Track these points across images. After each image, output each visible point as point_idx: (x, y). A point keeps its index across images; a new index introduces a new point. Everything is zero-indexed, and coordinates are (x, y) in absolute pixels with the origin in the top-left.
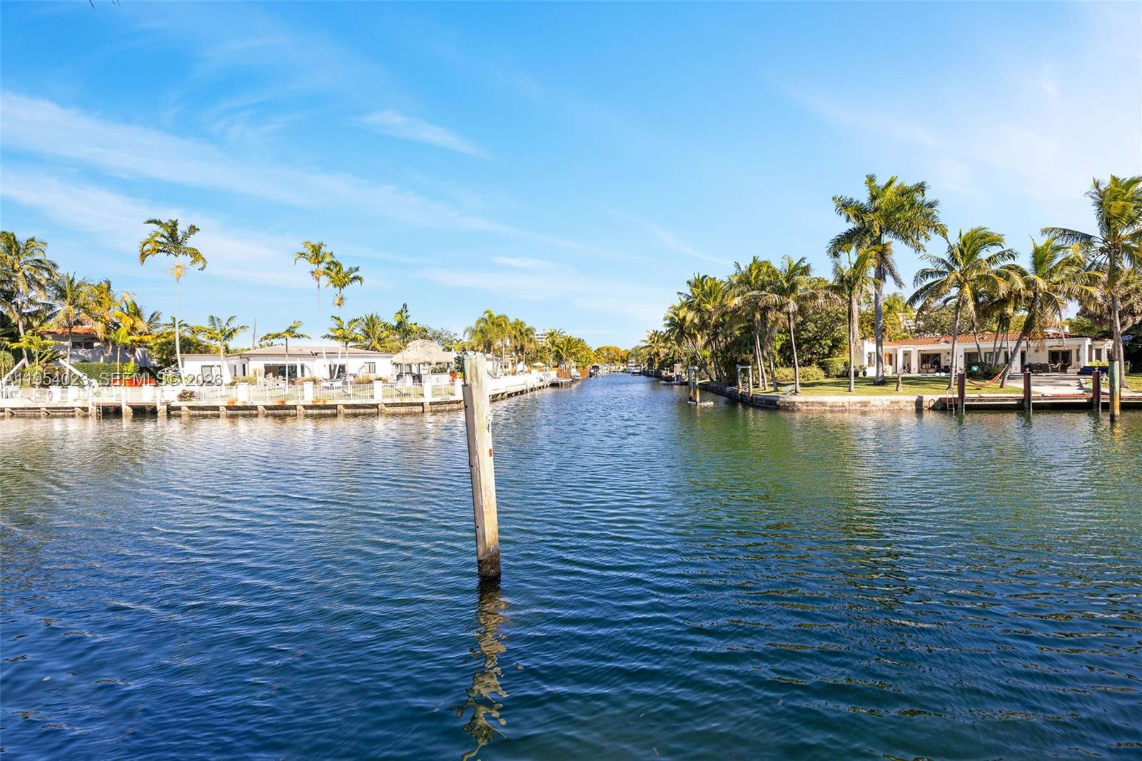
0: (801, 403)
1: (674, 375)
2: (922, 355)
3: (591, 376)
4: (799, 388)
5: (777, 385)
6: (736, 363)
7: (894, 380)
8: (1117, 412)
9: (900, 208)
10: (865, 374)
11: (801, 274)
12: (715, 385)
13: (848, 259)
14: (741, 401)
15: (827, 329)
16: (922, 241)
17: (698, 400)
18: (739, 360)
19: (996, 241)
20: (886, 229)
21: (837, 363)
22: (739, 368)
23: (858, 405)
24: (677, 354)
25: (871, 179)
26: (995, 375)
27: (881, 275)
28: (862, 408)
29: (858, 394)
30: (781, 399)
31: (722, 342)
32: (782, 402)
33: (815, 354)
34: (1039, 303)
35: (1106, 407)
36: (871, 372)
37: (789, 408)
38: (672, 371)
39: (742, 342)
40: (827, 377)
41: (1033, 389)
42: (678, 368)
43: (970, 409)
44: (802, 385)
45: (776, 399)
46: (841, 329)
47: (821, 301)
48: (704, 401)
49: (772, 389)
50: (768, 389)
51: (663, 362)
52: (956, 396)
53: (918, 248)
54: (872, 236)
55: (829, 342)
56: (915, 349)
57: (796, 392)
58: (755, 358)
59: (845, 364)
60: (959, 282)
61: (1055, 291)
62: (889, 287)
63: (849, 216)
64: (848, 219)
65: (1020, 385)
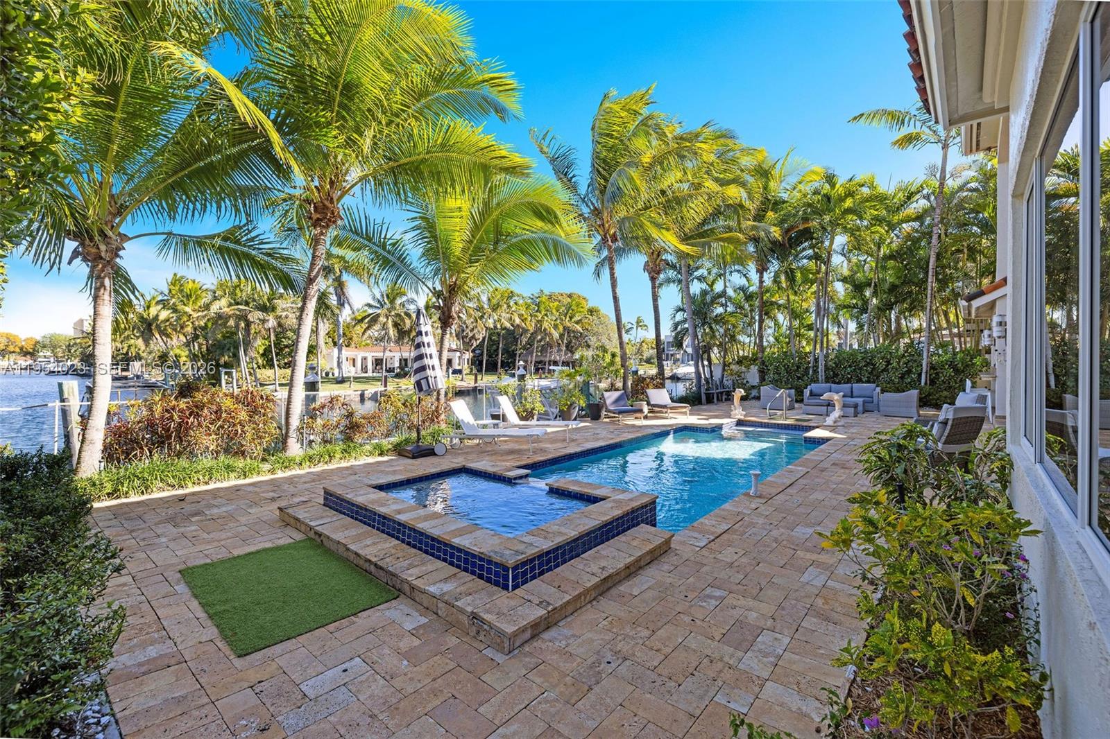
2: (376, 360)
4: (278, 388)
6: (218, 365)
7: (350, 380)
10: (333, 374)
20: (345, 271)
22: (222, 370)
24: (133, 350)
29: (324, 390)
31: (201, 345)
39: (225, 346)
44: (281, 385)
56: (370, 356)
58: (239, 361)
60: (386, 315)
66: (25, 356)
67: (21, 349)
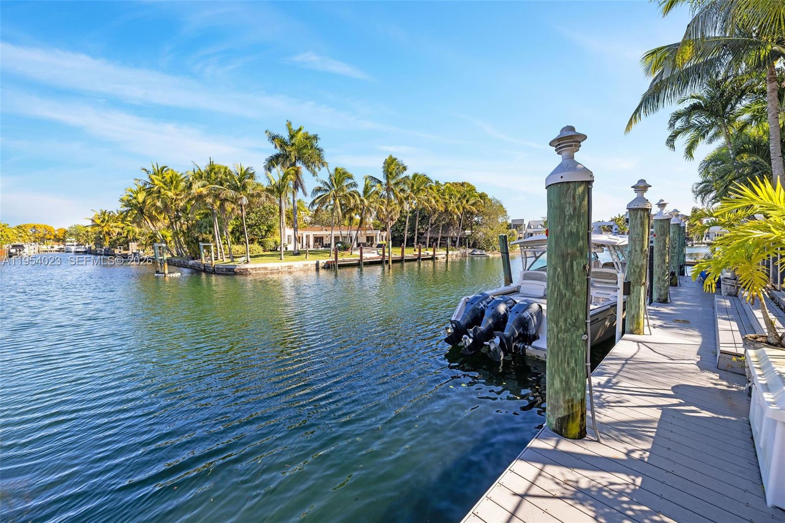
0: (251, 269)
1: (130, 253)
2: (315, 237)
3: (10, 256)
4: (249, 259)
5: (233, 258)
6: (197, 241)
7: (305, 252)
8: (391, 264)
9: (305, 147)
10: (286, 248)
11: (249, 178)
12: (177, 260)
13: (277, 173)
14: (205, 271)
15: (263, 218)
16: (317, 169)
17: (167, 272)
18: (200, 239)
19: (350, 177)
20: (299, 158)
21: (270, 241)
22: (201, 244)
23: (287, 268)
24: (131, 234)
25: (289, 124)
26: (348, 248)
27: (296, 187)
28: (289, 270)
29: (286, 261)
30: (237, 267)
31: (183, 224)
32: (239, 269)
33: (256, 235)
34: (364, 212)
35: (387, 262)
36: (291, 247)
37: (244, 273)
38: (127, 249)
39: (202, 225)
40: (264, 251)
41: (364, 255)
42: (133, 247)
43: (341, 266)
44: (251, 257)
45: (233, 267)
46: (273, 220)
47: (263, 198)
48: (173, 273)
49: (230, 260)
50: (226, 260)
51: (115, 241)
52: (334, 260)
53: (314, 174)
54: (290, 161)
55: (265, 228)
56: (312, 234)
57: (248, 261)
58: (214, 237)
59: (276, 242)
60: (334, 196)
61: (370, 206)
62: (300, 194)
63: (276, 145)
64: (276, 147)
65: (358, 253)
66: (58, 242)
67: (55, 236)
